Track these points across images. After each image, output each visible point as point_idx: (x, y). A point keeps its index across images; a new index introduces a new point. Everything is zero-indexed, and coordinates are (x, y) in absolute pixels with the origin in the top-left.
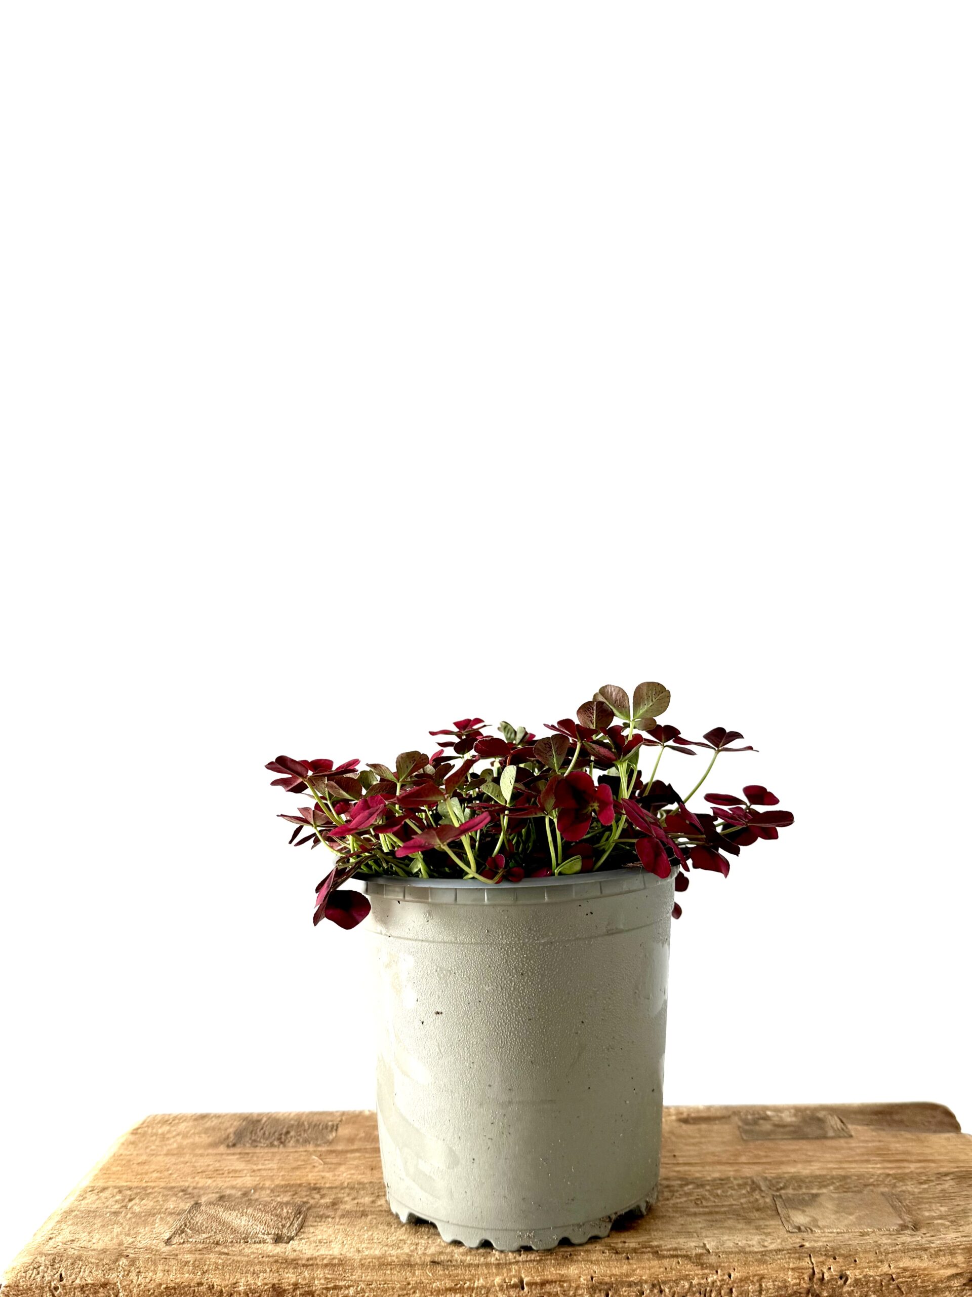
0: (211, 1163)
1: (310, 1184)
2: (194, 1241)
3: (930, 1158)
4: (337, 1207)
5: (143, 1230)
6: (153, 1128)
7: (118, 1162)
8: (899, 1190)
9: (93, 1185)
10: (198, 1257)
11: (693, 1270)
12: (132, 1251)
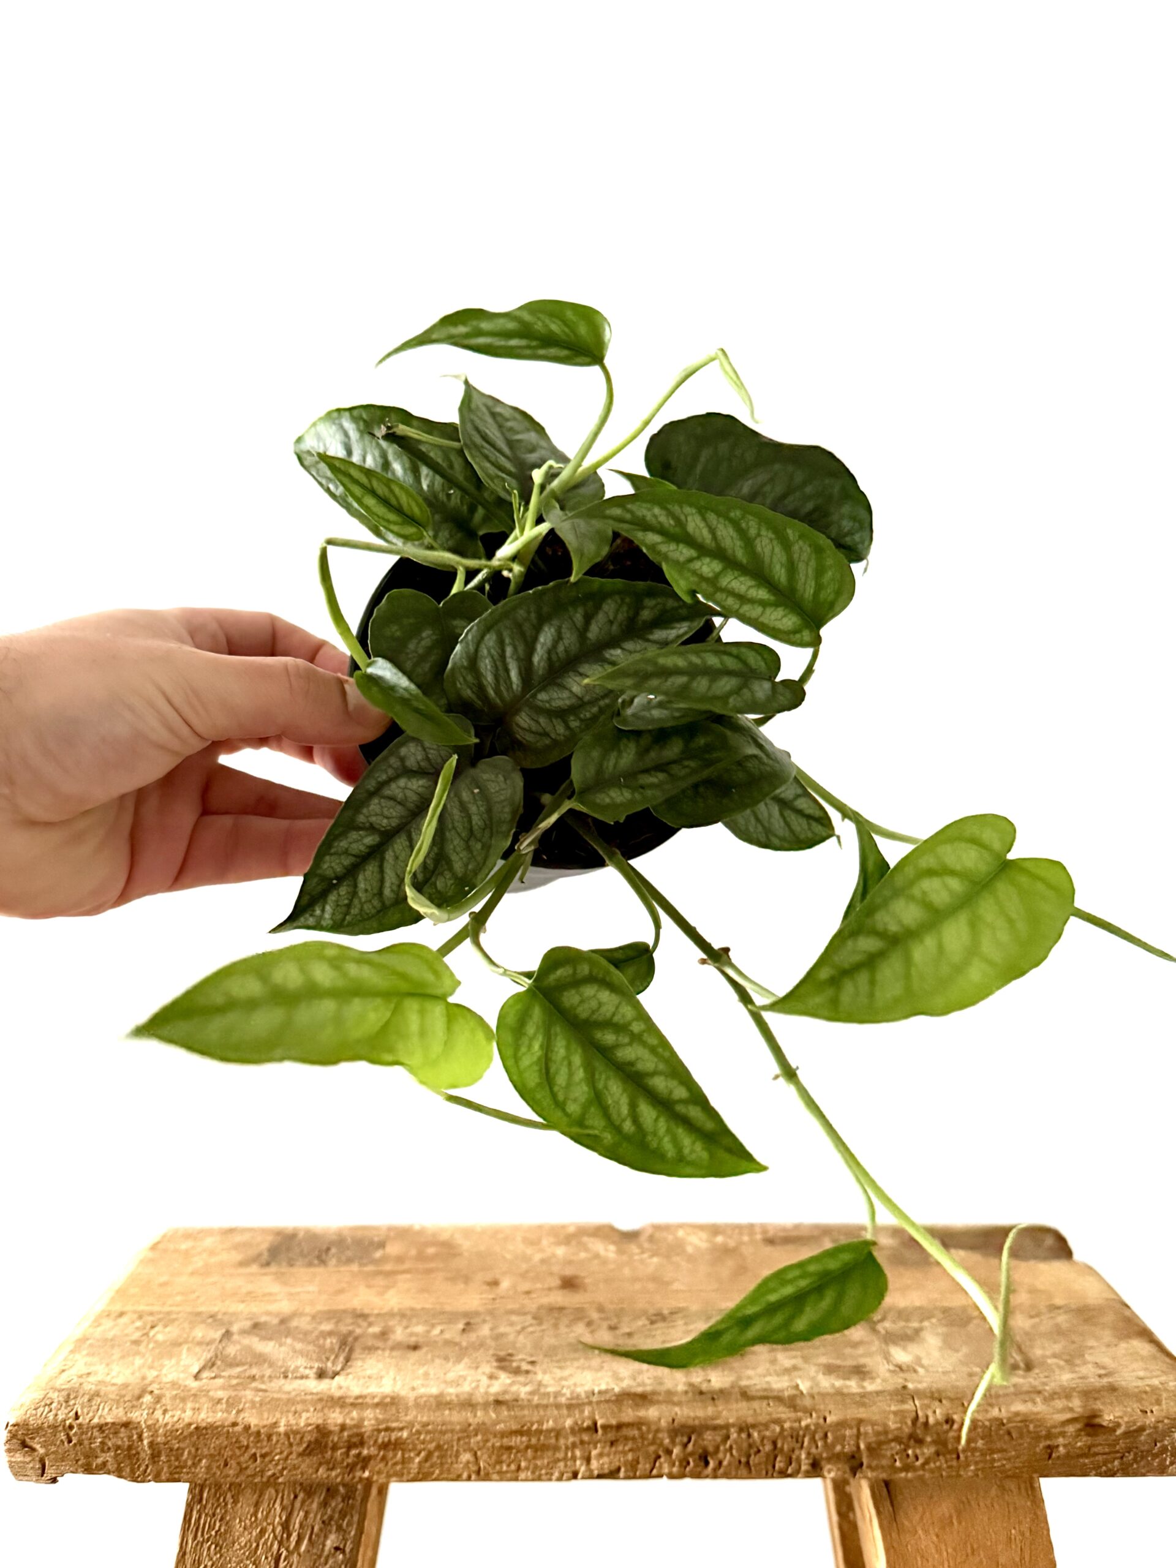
0: (243, 1285)
1: (354, 1310)
2: (227, 1375)
3: (1041, 1288)
4: (387, 1337)
5: (168, 1362)
6: (175, 1243)
7: (136, 1283)
9: (108, 1310)
10: (233, 1394)
11: (783, 1412)
12: (158, 1387)
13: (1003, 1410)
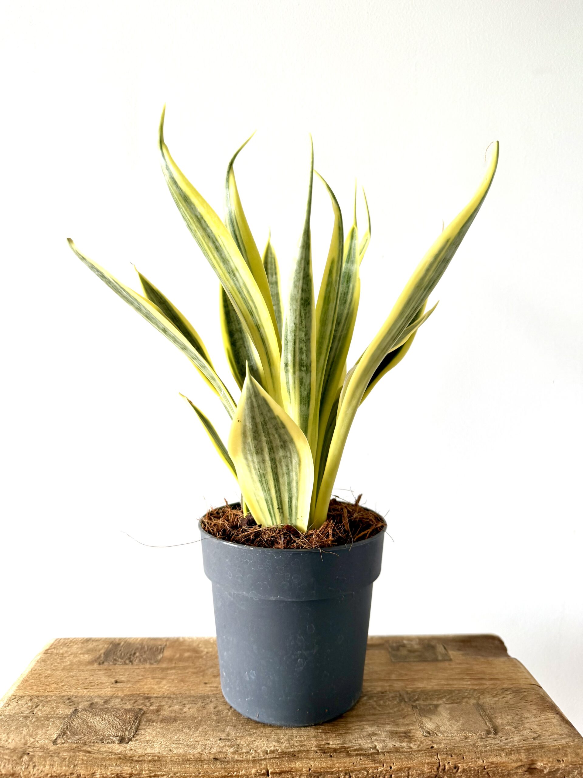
0: (88, 677)
1: (144, 694)
2: (71, 741)
3: (496, 677)
4: (159, 713)
5: (41, 732)
6: (57, 649)
7: (34, 676)
8: (483, 701)
9: (16, 694)
10: (72, 754)
11: (369, 764)
12: (32, 750)
13: (485, 762)
